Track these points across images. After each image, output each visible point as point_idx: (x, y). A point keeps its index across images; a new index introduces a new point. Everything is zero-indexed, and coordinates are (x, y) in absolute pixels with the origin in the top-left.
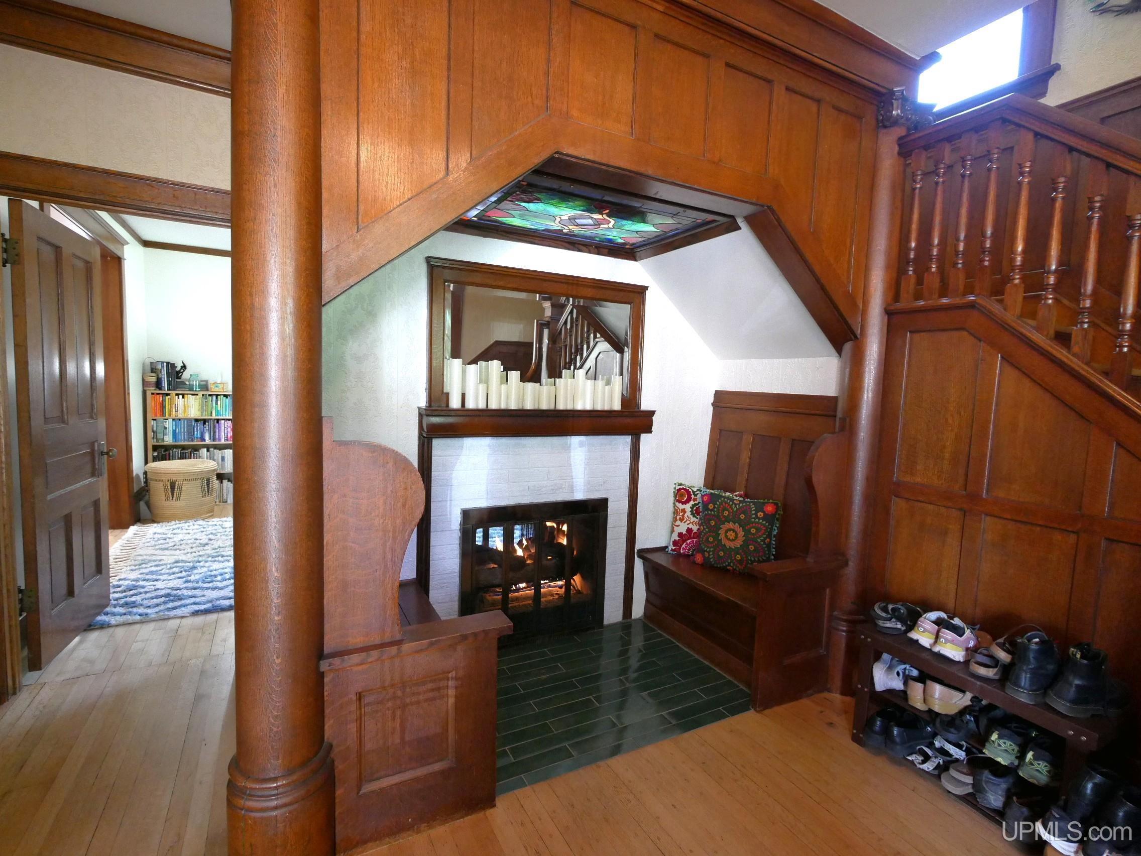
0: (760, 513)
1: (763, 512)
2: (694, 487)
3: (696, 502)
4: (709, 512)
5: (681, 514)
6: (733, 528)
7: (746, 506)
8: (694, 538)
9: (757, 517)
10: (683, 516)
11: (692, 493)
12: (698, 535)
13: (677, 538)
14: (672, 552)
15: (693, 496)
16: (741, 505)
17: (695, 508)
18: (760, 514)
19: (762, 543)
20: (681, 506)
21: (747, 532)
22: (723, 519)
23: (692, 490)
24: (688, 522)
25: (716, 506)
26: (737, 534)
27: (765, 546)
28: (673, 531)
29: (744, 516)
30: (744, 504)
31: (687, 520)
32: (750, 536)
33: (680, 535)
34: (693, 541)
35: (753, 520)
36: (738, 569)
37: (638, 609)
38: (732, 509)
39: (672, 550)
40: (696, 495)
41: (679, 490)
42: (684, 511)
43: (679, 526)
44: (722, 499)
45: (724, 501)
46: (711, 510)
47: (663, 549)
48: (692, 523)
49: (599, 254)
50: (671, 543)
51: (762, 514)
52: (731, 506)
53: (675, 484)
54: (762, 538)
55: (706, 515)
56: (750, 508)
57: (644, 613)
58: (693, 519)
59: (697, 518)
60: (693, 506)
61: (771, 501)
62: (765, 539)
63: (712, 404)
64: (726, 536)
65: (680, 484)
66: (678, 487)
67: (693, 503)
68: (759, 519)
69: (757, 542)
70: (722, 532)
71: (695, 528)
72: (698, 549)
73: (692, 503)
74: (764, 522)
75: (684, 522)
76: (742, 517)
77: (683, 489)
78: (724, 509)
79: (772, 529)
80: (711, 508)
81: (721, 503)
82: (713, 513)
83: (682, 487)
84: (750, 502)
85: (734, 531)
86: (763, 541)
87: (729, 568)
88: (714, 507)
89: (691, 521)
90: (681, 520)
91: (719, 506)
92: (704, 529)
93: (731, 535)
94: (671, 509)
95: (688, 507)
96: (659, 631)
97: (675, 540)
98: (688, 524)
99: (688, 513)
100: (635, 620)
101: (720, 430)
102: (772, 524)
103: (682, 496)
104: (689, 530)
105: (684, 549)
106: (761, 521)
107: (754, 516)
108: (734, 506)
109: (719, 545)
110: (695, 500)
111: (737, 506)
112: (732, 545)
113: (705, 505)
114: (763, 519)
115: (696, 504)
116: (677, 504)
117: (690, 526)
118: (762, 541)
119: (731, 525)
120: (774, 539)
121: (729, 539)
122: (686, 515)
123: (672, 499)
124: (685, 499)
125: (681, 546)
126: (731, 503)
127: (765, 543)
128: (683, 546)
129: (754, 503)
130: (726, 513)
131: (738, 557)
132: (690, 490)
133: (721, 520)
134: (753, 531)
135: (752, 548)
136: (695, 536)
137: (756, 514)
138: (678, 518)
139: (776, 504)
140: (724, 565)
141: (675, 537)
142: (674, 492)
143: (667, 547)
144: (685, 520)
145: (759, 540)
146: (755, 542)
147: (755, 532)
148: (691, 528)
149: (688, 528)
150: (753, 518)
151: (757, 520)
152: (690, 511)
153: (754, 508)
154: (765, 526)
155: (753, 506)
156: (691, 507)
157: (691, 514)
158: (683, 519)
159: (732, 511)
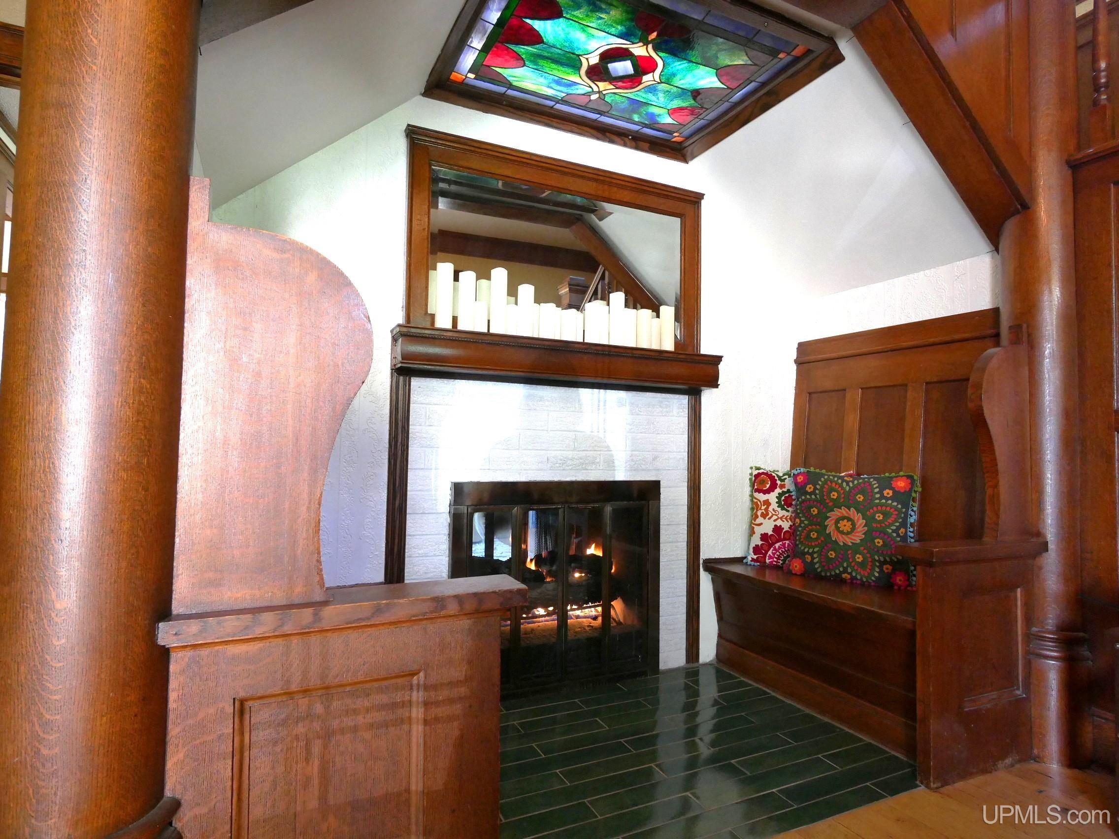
0: (887, 491)
1: (892, 489)
2: (778, 471)
3: (785, 490)
4: (808, 497)
5: (763, 508)
6: (846, 515)
7: (864, 483)
8: (785, 539)
9: (882, 497)
10: (766, 510)
11: (776, 478)
12: (792, 533)
13: (760, 543)
14: (753, 563)
15: (779, 482)
16: (856, 482)
17: (783, 498)
18: (888, 493)
19: (895, 535)
20: (762, 497)
21: (870, 520)
22: (830, 504)
23: (777, 475)
24: (775, 517)
25: (818, 487)
26: (854, 524)
27: (899, 539)
28: (752, 532)
29: (862, 498)
30: (861, 481)
31: (773, 515)
32: (874, 525)
33: (764, 537)
34: (784, 545)
35: (877, 501)
36: (859, 577)
37: (708, 650)
38: (843, 488)
39: (753, 560)
40: (783, 480)
41: (757, 476)
42: (767, 503)
43: (762, 524)
44: (826, 477)
46: (810, 494)
47: (739, 561)
48: (781, 518)
49: (637, 148)
50: (751, 550)
51: (891, 492)
52: (841, 486)
53: (751, 468)
54: (894, 528)
55: (803, 501)
56: (870, 485)
57: (717, 655)
58: (782, 513)
59: (788, 511)
60: (780, 495)
61: (901, 473)
62: (898, 528)
63: (796, 361)
64: (837, 528)
65: (759, 468)
66: (756, 472)
67: (780, 491)
68: (887, 499)
69: (885, 534)
70: (830, 523)
71: (786, 526)
72: (794, 553)
73: (778, 491)
74: (895, 504)
75: (769, 519)
76: (860, 498)
77: (763, 473)
78: (832, 490)
79: (906, 515)
80: (809, 491)
82: (813, 497)
83: (761, 471)
84: (869, 479)
85: (849, 519)
86: (896, 530)
87: (844, 576)
88: (815, 489)
89: (780, 516)
90: (764, 516)
91: (822, 487)
92: (802, 522)
93: (845, 526)
94: (748, 504)
95: (773, 497)
96: (742, 679)
97: (757, 546)
98: (775, 521)
99: (774, 505)
100: (705, 665)
101: (810, 394)
102: (906, 505)
103: (763, 482)
104: (777, 529)
105: (770, 557)
106: (890, 502)
107: (878, 496)
108: (844, 484)
109: (827, 543)
110: (782, 486)
111: (851, 485)
112: (848, 540)
113: (800, 488)
114: (893, 498)
115: (784, 493)
116: (756, 495)
117: (779, 523)
118: (894, 531)
119: (844, 511)
120: (911, 530)
121: (842, 533)
122: (770, 509)
123: (747, 489)
124: (768, 486)
125: (767, 552)
126: (840, 481)
127: (898, 535)
128: (770, 553)
129: (875, 479)
130: (834, 495)
131: (859, 558)
132: (773, 474)
133: (826, 506)
134: (879, 517)
135: (879, 542)
136: (787, 536)
137: (881, 492)
138: (759, 513)
139: (910, 477)
140: (837, 572)
141: (757, 541)
142: (750, 479)
143: (745, 558)
144: (770, 515)
145: (890, 531)
146: (883, 534)
147: (881, 518)
148: (781, 526)
149: (776, 526)
150: (877, 499)
151: (884, 501)
152: (777, 503)
153: (877, 485)
154: (896, 509)
155: (875, 482)
156: (777, 497)
157: (778, 507)
158: (767, 514)
159: (842, 492)
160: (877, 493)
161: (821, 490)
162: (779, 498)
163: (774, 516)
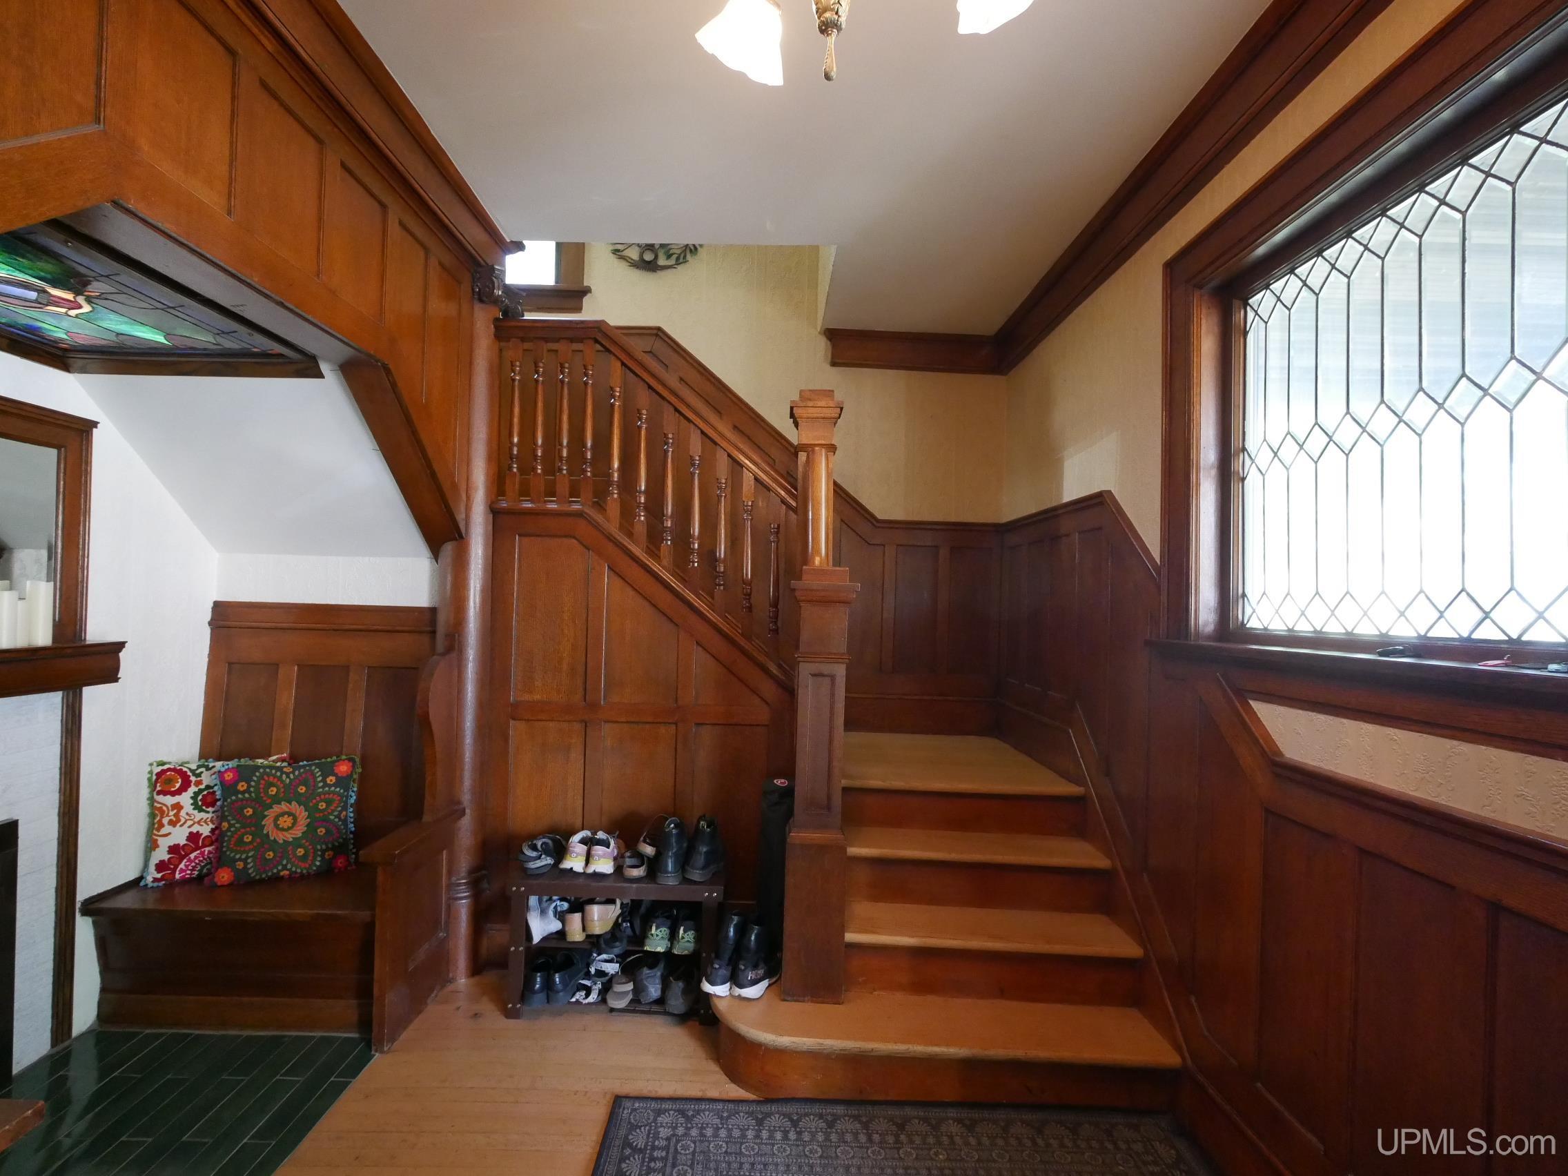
0: (331, 778)
1: (335, 775)
2: (188, 763)
3: (202, 787)
4: (240, 796)
5: (172, 813)
6: (287, 810)
7: (305, 772)
8: (204, 846)
9: (326, 785)
10: (177, 815)
11: (189, 773)
12: (217, 836)
13: (166, 857)
14: (155, 884)
15: (193, 779)
16: (297, 773)
17: (200, 797)
18: (331, 779)
19: (337, 820)
20: (169, 800)
21: (313, 811)
22: (268, 801)
23: (190, 769)
24: (190, 823)
25: (253, 784)
26: (295, 818)
27: (340, 823)
28: (152, 845)
29: (304, 789)
30: (302, 770)
31: (186, 820)
32: (317, 815)
33: (173, 849)
34: (202, 853)
35: (321, 790)
36: (299, 871)
37: (85, 1015)
38: (282, 782)
39: (155, 880)
40: (199, 775)
41: (159, 775)
42: (178, 807)
43: (170, 834)
44: (261, 770)
45: (265, 773)
46: (243, 793)
48: (199, 823)
50: (152, 868)
51: (334, 779)
52: (280, 778)
53: (151, 765)
54: (336, 813)
55: (233, 803)
56: (312, 773)
57: (98, 1015)
58: (199, 816)
59: (208, 812)
60: (196, 794)
61: (344, 757)
62: (340, 812)
63: (210, 624)
64: (277, 826)
65: (162, 764)
66: (157, 769)
67: (196, 789)
68: (330, 786)
69: (328, 821)
70: (268, 823)
71: (205, 830)
72: (219, 860)
73: (193, 789)
74: (337, 789)
75: (181, 826)
76: (302, 789)
77: (169, 769)
78: (270, 785)
79: (347, 797)
80: (242, 789)
81: (261, 777)
82: (247, 795)
83: (166, 767)
84: (310, 766)
85: (289, 814)
86: (338, 816)
87: (282, 874)
88: (249, 786)
89: (196, 820)
90: (173, 823)
91: (258, 783)
92: (231, 826)
93: (285, 821)
94: (144, 808)
95: (185, 799)
96: (148, 1031)
97: (162, 862)
98: (189, 827)
99: (188, 808)
100: (81, 1036)
101: (230, 664)
102: (347, 790)
103: (170, 781)
104: (193, 837)
105: (182, 871)
106: (333, 788)
107: (321, 784)
108: (284, 776)
109: (265, 842)
110: (198, 783)
111: (291, 776)
112: (288, 836)
113: (229, 788)
114: (335, 785)
115: (201, 791)
116: (161, 798)
117: (195, 829)
118: (336, 817)
119: (284, 806)
120: (352, 810)
121: (283, 830)
122: (183, 813)
123: (145, 792)
124: (178, 785)
125: (176, 867)
126: (278, 774)
127: (340, 819)
128: (182, 866)
129: (317, 765)
130: (273, 791)
131: (300, 852)
132: (185, 769)
133: (261, 805)
134: (322, 806)
135: (321, 831)
136: (207, 842)
137: (324, 781)
138: (165, 821)
139: (350, 760)
140: (275, 871)
141: (161, 854)
142: (149, 779)
143: (141, 878)
144: (183, 820)
145: (332, 817)
146: (325, 821)
147: (324, 806)
148: (198, 832)
149: (191, 833)
150: (320, 788)
151: (327, 789)
152: (192, 804)
153: (320, 773)
154: (338, 794)
155: (318, 770)
156: (192, 798)
157: (194, 809)
158: (179, 820)
159: (282, 785)
160: (320, 782)
161: (257, 787)
162: (194, 798)
163: (188, 822)
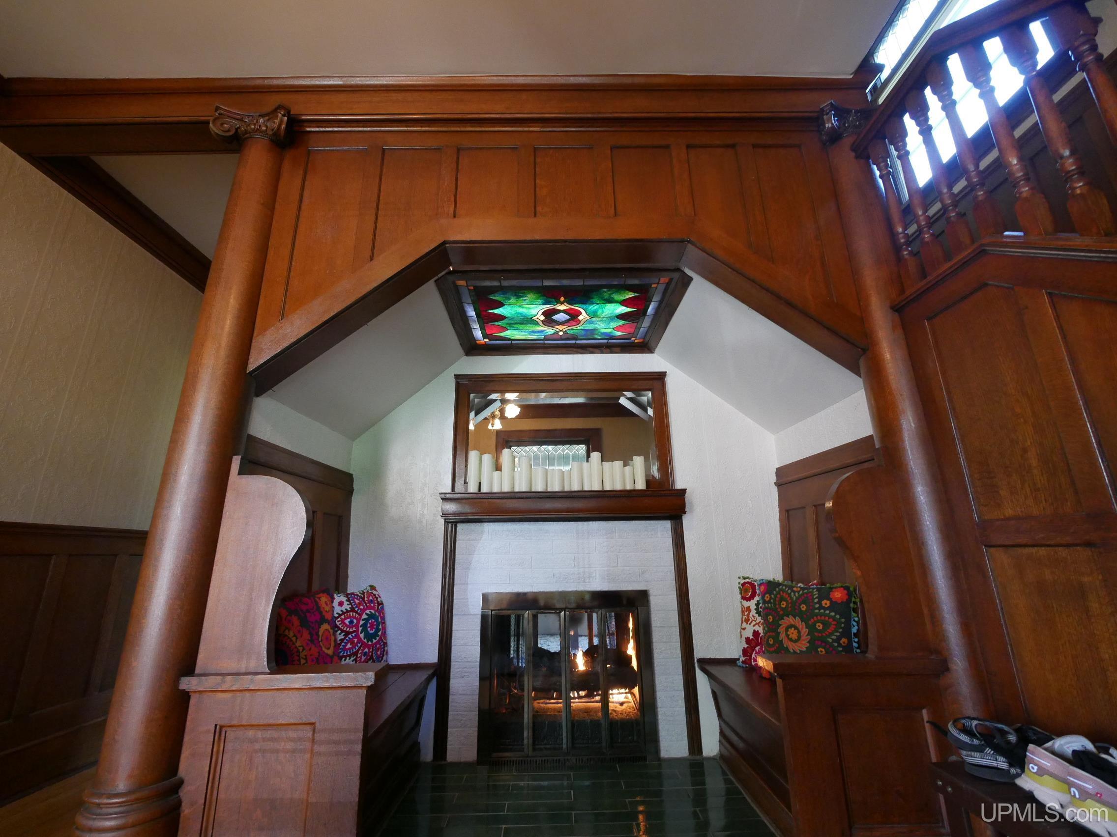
0: (826, 601)
1: (830, 599)
4: (767, 605)
5: (746, 613)
6: (793, 623)
7: (808, 593)
8: (761, 643)
9: (821, 607)
10: (748, 615)
11: (757, 586)
13: (746, 646)
14: (743, 665)
15: (758, 591)
16: (801, 593)
17: (761, 605)
18: (826, 603)
19: (836, 644)
20: (746, 604)
21: (812, 629)
22: (781, 613)
24: (754, 623)
25: (773, 596)
26: (799, 632)
27: (840, 649)
28: (741, 636)
30: (806, 591)
31: (753, 620)
32: (816, 634)
33: (748, 640)
35: (817, 611)
37: (711, 745)
38: (791, 598)
39: (743, 662)
41: (743, 584)
42: (749, 609)
43: (746, 629)
44: (780, 587)
45: (781, 590)
46: (768, 602)
47: (732, 662)
48: (759, 624)
50: (741, 653)
51: (828, 603)
52: (790, 595)
53: (739, 578)
54: (834, 637)
56: (812, 595)
58: (759, 619)
59: (764, 618)
60: (759, 602)
61: (840, 585)
63: (776, 484)
64: (787, 636)
65: (744, 578)
66: (742, 581)
67: (759, 599)
68: (825, 609)
69: (826, 643)
70: (781, 630)
71: (761, 631)
73: (757, 598)
74: (833, 614)
75: (750, 624)
76: (804, 608)
77: (748, 583)
78: (781, 601)
79: (848, 626)
80: (767, 600)
81: (778, 593)
82: (770, 605)
83: (747, 580)
84: (813, 589)
85: (795, 627)
86: (838, 640)
88: (771, 598)
89: (757, 622)
90: (746, 621)
91: (776, 596)
93: (793, 633)
95: (753, 604)
97: (744, 649)
98: (754, 626)
99: (753, 612)
100: (709, 759)
101: (787, 511)
103: (746, 591)
104: (756, 633)
105: (755, 660)
106: (828, 612)
107: (817, 606)
108: (792, 593)
109: (781, 649)
111: (797, 594)
112: (796, 647)
114: (830, 609)
115: (761, 600)
116: (743, 602)
117: (757, 628)
118: (834, 641)
119: (791, 620)
120: (856, 640)
121: (791, 640)
122: (751, 615)
123: (738, 596)
124: (750, 594)
125: (750, 655)
126: (789, 591)
127: (840, 645)
128: (753, 656)
129: (819, 589)
130: (783, 604)
132: (757, 583)
133: (779, 614)
134: (819, 626)
135: (823, 651)
136: (762, 640)
137: (819, 602)
138: (744, 618)
139: (847, 588)
141: (744, 644)
142: (739, 587)
143: (738, 659)
144: (751, 621)
145: (830, 640)
146: (824, 643)
147: (821, 627)
148: (758, 631)
149: (754, 630)
150: (816, 609)
151: (822, 611)
152: (755, 609)
153: (817, 596)
154: (834, 618)
155: (817, 592)
156: (756, 604)
157: (756, 613)
158: (749, 620)
159: (790, 601)
160: (816, 603)
161: (775, 599)
162: (757, 605)
163: (754, 622)
